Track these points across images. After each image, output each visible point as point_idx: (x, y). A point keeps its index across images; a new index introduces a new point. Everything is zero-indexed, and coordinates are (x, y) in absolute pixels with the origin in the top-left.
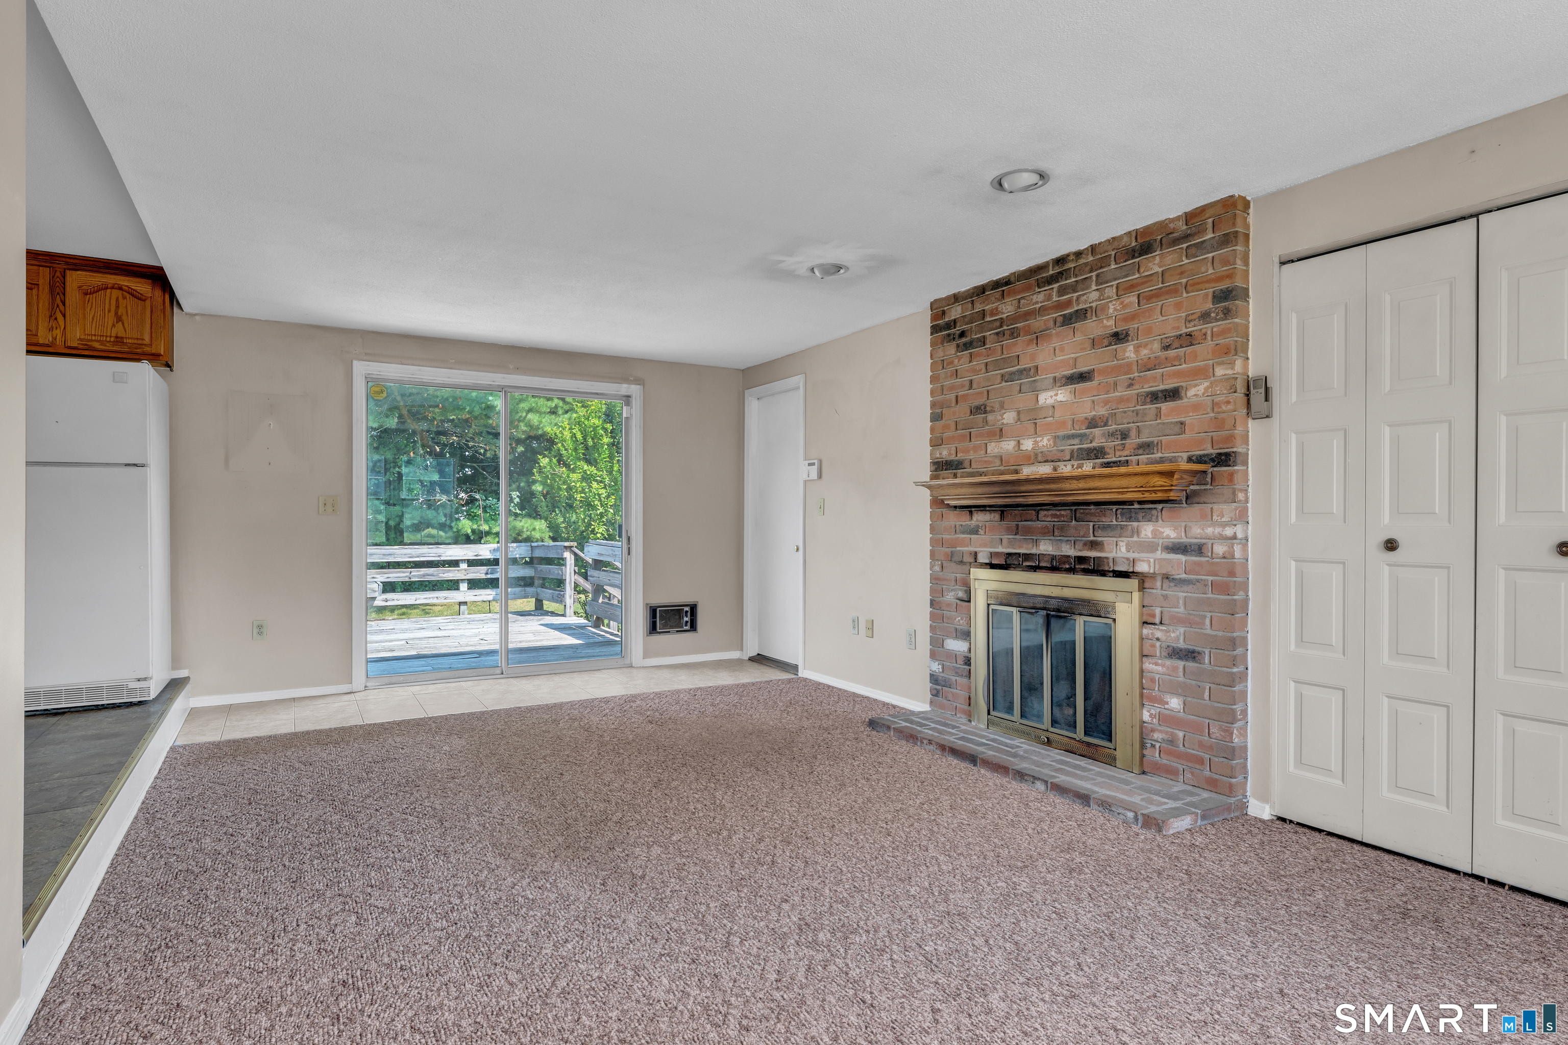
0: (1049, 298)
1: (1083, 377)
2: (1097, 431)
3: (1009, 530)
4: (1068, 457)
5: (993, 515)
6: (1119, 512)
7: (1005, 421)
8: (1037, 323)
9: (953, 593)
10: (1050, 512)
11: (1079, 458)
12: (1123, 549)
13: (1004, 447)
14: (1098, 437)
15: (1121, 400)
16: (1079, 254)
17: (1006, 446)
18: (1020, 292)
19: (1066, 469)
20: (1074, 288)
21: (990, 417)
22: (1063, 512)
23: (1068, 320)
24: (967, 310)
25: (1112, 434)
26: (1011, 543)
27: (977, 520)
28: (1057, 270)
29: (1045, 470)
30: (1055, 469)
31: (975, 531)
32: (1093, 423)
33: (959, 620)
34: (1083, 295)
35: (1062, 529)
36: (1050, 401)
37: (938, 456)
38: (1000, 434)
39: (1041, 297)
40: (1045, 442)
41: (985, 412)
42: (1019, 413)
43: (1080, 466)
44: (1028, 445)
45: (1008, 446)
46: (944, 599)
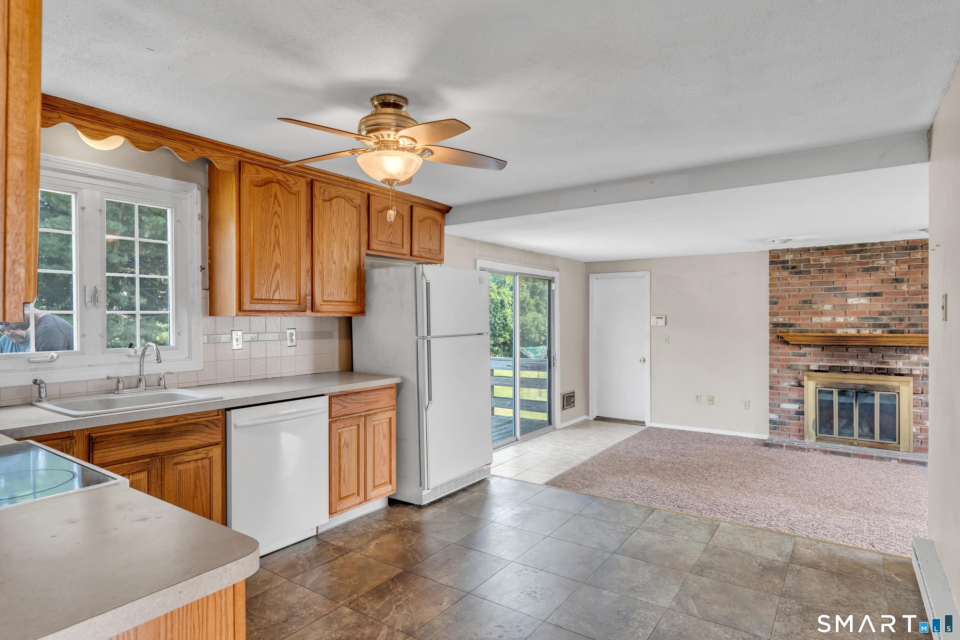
0: (855, 259)
1: (875, 294)
2: (885, 317)
3: (827, 356)
4: (867, 327)
5: (816, 349)
6: (898, 350)
7: (825, 309)
8: (848, 269)
9: (787, 383)
10: (855, 349)
11: (873, 327)
12: (901, 365)
13: (824, 319)
14: (885, 320)
15: (899, 306)
16: (873, 244)
17: (826, 320)
18: (835, 254)
19: (865, 332)
20: (871, 257)
21: (814, 306)
22: (864, 349)
23: (866, 270)
24: (797, 257)
25: (894, 319)
26: (828, 361)
27: (805, 351)
28: (859, 248)
29: (852, 332)
30: (858, 332)
31: (804, 355)
32: (882, 313)
33: (792, 395)
34: (877, 261)
35: (863, 356)
36: (855, 303)
37: (776, 320)
38: (822, 313)
39: (849, 258)
40: (852, 319)
41: (811, 303)
42: (834, 306)
43: (875, 331)
44: (840, 320)
45: (827, 319)
46: (780, 385)
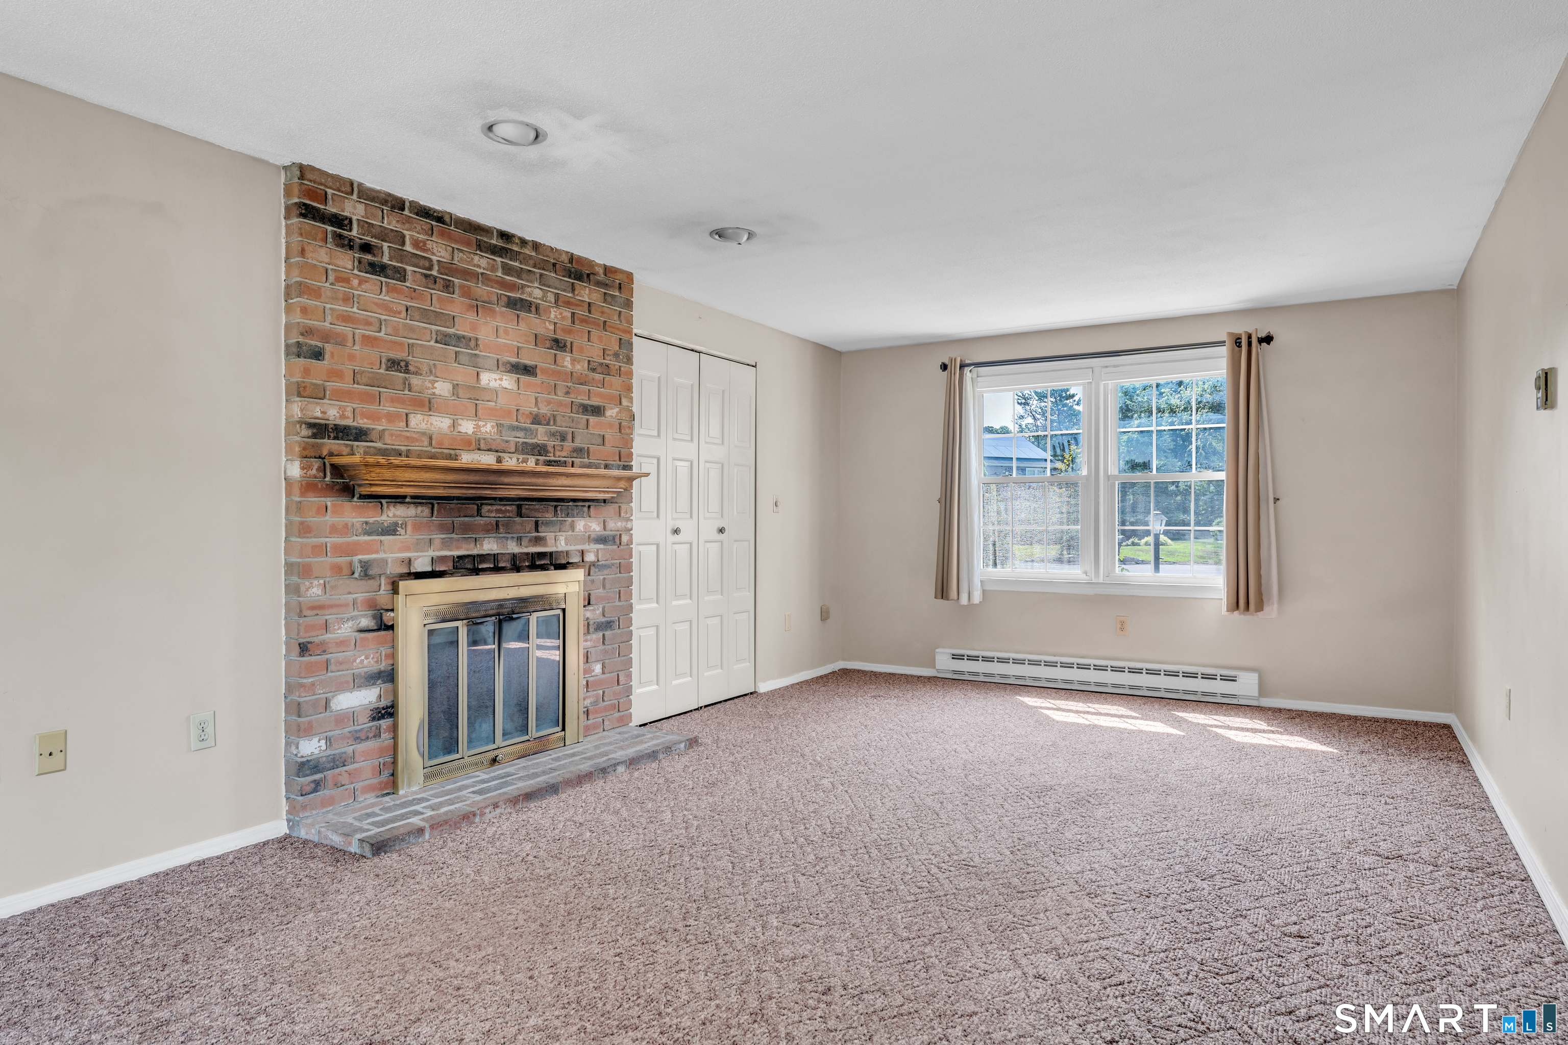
0: (493, 269)
1: (528, 370)
2: (541, 429)
3: (443, 528)
4: (513, 450)
5: (420, 509)
6: (559, 508)
7: (437, 392)
8: (482, 290)
9: (350, 624)
10: (495, 508)
11: (523, 452)
12: (563, 543)
13: (435, 423)
14: (541, 435)
15: (560, 404)
16: (523, 242)
17: (439, 423)
18: (456, 242)
19: (511, 462)
20: (519, 273)
21: (415, 381)
22: (508, 508)
23: (514, 304)
24: (374, 217)
25: (553, 434)
26: (445, 544)
27: (394, 516)
28: (500, 243)
29: (487, 460)
30: (499, 460)
31: (391, 530)
32: (536, 420)
33: (362, 661)
34: (529, 286)
35: (507, 525)
36: (494, 384)
38: (428, 405)
39: (484, 263)
40: (488, 428)
41: (407, 371)
42: (455, 386)
43: (525, 461)
44: (467, 427)
45: (440, 424)
46: (329, 636)
